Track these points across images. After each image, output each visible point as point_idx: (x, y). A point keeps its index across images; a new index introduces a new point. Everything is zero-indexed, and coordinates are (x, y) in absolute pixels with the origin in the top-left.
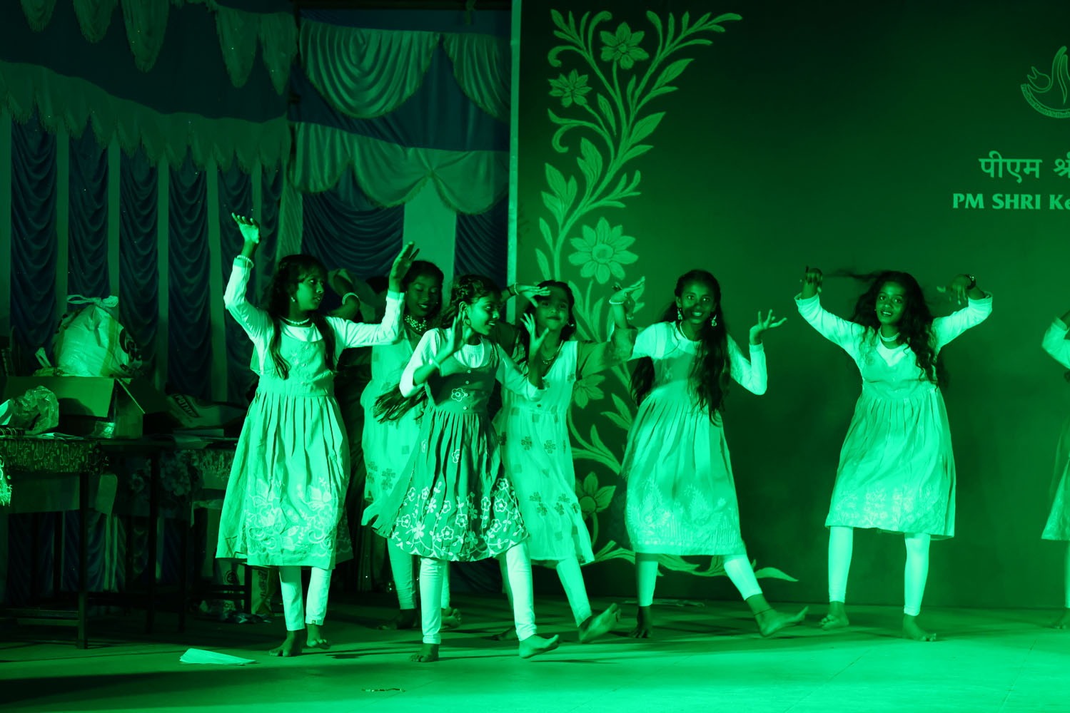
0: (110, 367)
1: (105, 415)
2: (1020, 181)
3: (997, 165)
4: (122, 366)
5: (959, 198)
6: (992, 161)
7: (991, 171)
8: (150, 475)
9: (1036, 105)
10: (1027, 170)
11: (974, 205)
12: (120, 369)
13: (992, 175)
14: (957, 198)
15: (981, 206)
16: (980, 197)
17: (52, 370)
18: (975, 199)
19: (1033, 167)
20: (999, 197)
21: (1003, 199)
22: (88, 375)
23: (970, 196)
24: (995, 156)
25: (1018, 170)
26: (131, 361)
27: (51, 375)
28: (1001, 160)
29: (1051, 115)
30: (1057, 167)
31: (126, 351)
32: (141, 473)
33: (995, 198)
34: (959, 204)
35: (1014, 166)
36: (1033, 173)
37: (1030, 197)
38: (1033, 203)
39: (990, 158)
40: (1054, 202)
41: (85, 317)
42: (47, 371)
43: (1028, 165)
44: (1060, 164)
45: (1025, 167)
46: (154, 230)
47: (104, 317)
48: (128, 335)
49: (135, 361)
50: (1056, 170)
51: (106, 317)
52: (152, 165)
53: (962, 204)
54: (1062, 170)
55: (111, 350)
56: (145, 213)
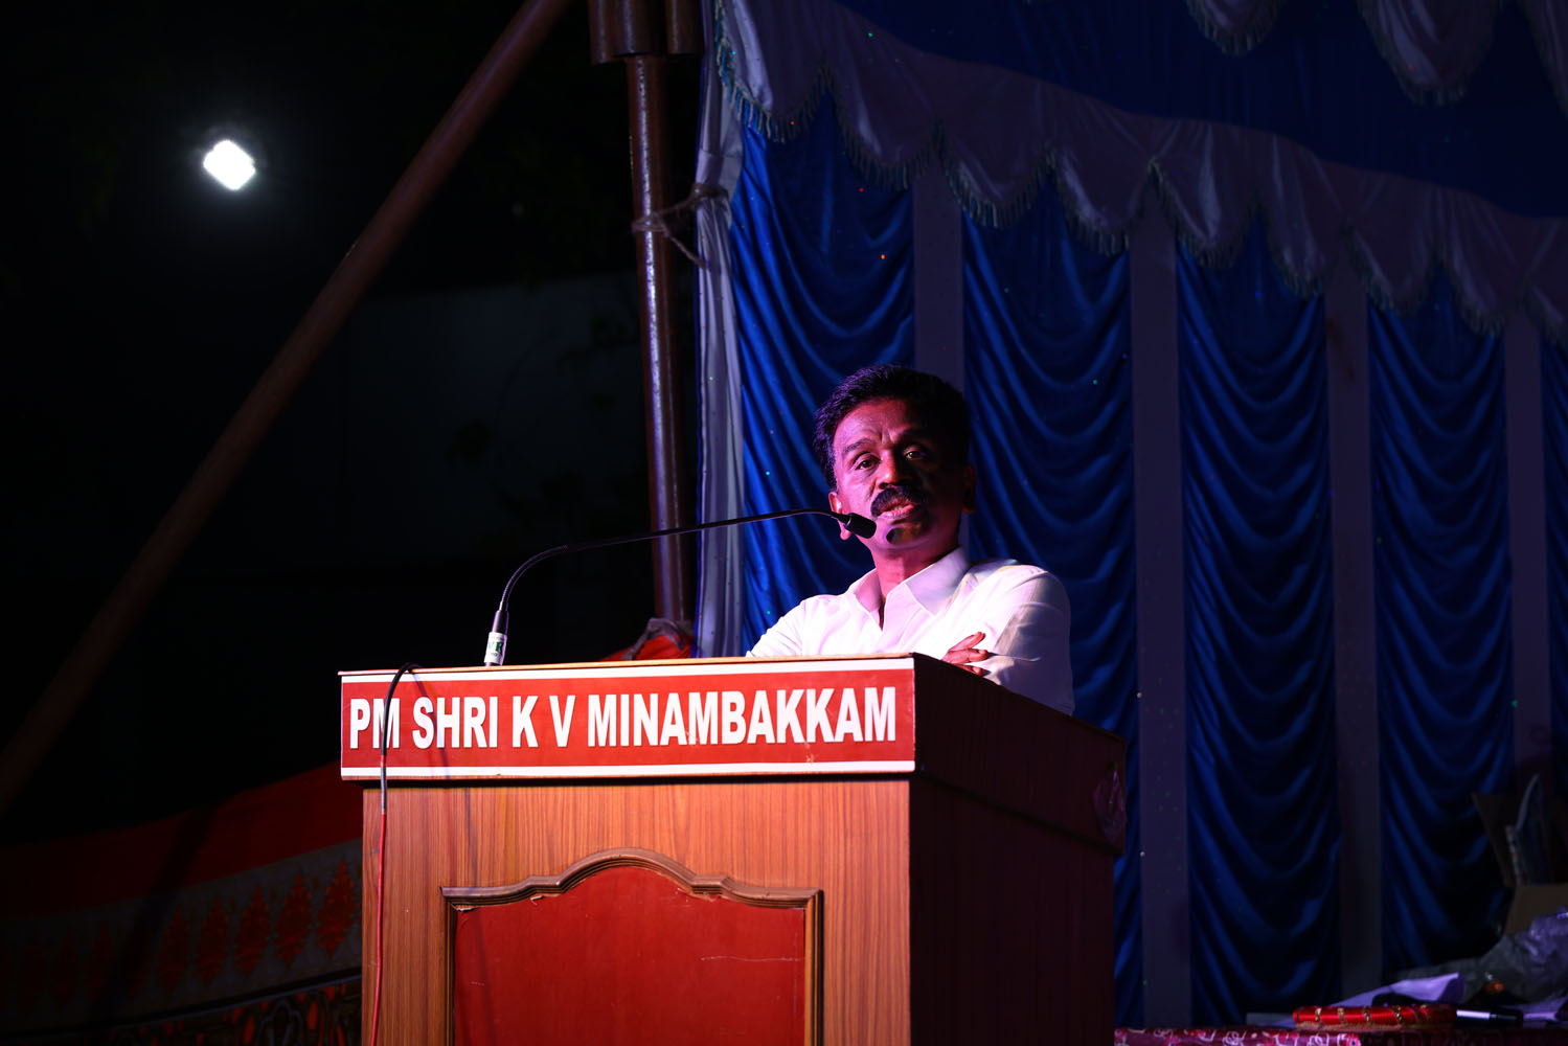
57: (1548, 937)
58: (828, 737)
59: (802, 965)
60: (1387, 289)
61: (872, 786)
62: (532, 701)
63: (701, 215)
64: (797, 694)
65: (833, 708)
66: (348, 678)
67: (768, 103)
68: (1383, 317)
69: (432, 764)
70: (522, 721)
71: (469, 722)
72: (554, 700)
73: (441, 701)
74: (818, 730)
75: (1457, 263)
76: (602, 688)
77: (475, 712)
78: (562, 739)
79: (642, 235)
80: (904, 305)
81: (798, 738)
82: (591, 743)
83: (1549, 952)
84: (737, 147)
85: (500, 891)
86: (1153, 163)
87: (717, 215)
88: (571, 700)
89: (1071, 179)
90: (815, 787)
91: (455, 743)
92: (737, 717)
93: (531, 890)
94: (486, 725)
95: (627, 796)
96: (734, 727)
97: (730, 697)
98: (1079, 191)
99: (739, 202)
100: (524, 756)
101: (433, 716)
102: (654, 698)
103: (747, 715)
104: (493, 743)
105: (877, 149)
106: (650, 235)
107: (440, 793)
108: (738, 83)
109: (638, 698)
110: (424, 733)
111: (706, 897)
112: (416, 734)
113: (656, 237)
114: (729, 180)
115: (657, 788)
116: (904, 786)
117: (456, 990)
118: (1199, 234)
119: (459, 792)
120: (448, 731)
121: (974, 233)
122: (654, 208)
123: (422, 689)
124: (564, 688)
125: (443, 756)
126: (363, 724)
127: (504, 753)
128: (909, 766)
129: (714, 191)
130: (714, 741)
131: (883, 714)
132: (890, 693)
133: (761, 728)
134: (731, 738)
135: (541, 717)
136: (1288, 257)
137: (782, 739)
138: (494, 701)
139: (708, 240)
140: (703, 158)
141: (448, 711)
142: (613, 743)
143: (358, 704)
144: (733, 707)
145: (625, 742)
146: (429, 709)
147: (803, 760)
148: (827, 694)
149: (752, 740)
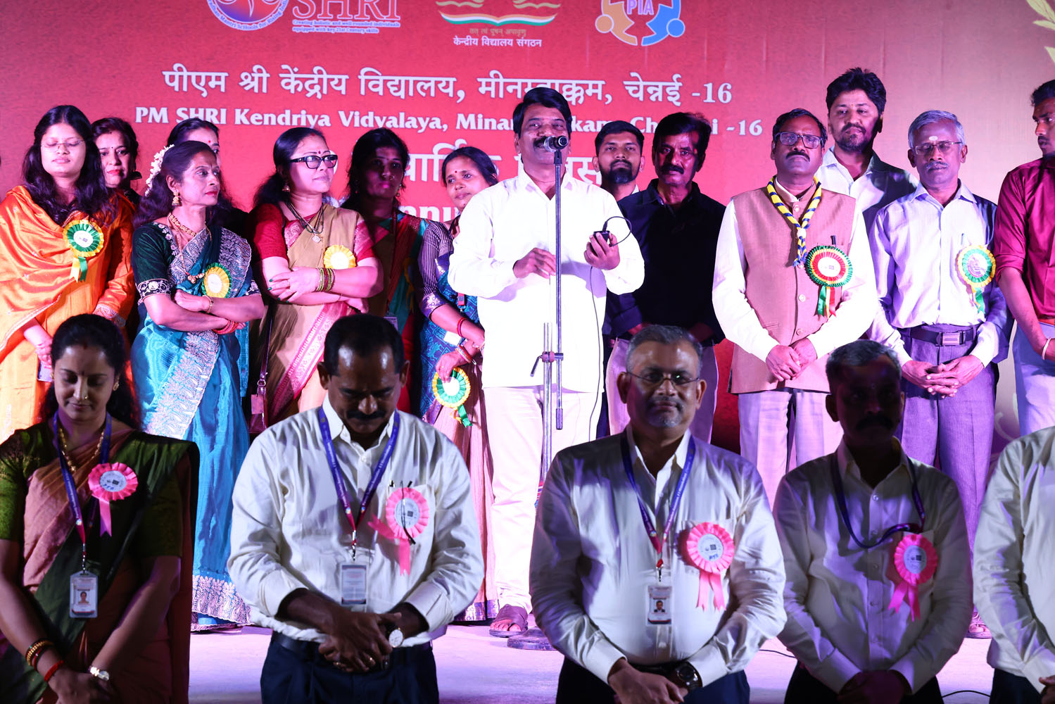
2: (205, 94)
3: (181, 77)
5: (142, 112)
6: (177, 74)
7: (176, 84)
9: (222, 17)
10: (212, 84)
11: (158, 120)
13: (177, 89)
14: (140, 112)
15: (165, 120)
16: (164, 111)
18: (158, 112)
19: (218, 80)
20: (183, 112)
21: (188, 113)
23: (153, 110)
24: (180, 69)
25: (203, 83)
28: (185, 74)
29: (237, 27)
30: (242, 81)
33: (180, 112)
34: (143, 118)
35: (198, 79)
36: (218, 87)
37: (215, 112)
38: (218, 117)
39: (174, 71)
40: (240, 117)
43: (213, 78)
44: (246, 77)
45: (211, 80)
50: (242, 84)
53: (145, 118)
54: (248, 84)
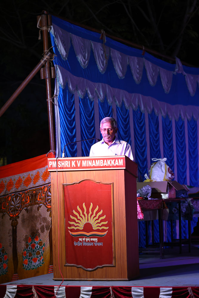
0: (166, 178)
1: (166, 192)
4: (169, 178)
8: (178, 208)
12: (169, 179)
17: (149, 180)
22: (160, 181)
26: (171, 176)
27: (149, 181)
31: (170, 173)
32: (176, 208)
41: (158, 164)
42: (148, 180)
46: (172, 139)
47: (163, 164)
48: (170, 169)
49: (173, 176)
51: (164, 164)
52: (170, 120)
55: (166, 174)
56: (169, 134)
57: (146, 189)
58: (114, 165)
59: (111, 191)
60: (118, 104)
61: (119, 170)
62: (74, 161)
63: (55, 99)
64: (110, 160)
65: (115, 162)
66: (49, 159)
67: (62, 84)
68: (118, 108)
69: (61, 169)
70: (73, 163)
71: (66, 164)
72: (78, 161)
73: (62, 162)
74: (113, 164)
75: (125, 100)
76: (84, 160)
77: (67, 163)
78: (79, 165)
79: (48, 101)
80: (74, 110)
81: (110, 165)
82: (83, 166)
83: (146, 191)
84: (59, 90)
85: (70, 184)
86: (96, 89)
87: (56, 99)
88: (80, 161)
89: (89, 92)
90: (112, 171)
91: (64, 166)
92: (102, 163)
93: (75, 183)
94: (68, 164)
95: (87, 173)
96: (102, 164)
97: (101, 161)
98: (90, 93)
99: (59, 97)
100: (74, 168)
101: (61, 163)
102: (91, 161)
103: (104, 163)
104: (69, 166)
105: (72, 89)
106: (49, 101)
107: (61, 172)
108: (59, 82)
109: (89, 161)
110: (60, 165)
111: (98, 184)
112: (59, 166)
113: (50, 101)
114: (58, 94)
115: (91, 171)
116: (124, 170)
117: (64, 195)
118: (101, 98)
119: (64, 172)
120: (63, 165)
121: (80, 99)
122: (50, 98)
123: (59, 160)
124: (79, 160)
125: (63, 168)
126: (51, 164)
127: (71, 167)
128: (125, 168)
129: (56, 95)
130: (99, 166)
131: (121, 162)
132: (122, 160)
133: (105, 164)
134: (101, 165)
135: (76, 163)
136: (109, 100)
137: (108, 165)
138: (69, 162)
139: (56, 102)
140: (55, 91)
141: (63, 163)
142: (86, 166)
143: (50, 162)
144: (102, 162)
145: (87, 166)
146: (60, 162)
147: (111, 168)
148: (114, 160)
149: (104, 165)
